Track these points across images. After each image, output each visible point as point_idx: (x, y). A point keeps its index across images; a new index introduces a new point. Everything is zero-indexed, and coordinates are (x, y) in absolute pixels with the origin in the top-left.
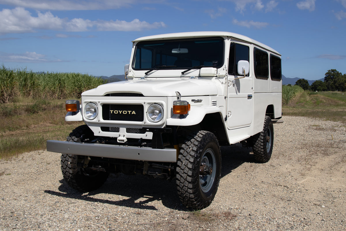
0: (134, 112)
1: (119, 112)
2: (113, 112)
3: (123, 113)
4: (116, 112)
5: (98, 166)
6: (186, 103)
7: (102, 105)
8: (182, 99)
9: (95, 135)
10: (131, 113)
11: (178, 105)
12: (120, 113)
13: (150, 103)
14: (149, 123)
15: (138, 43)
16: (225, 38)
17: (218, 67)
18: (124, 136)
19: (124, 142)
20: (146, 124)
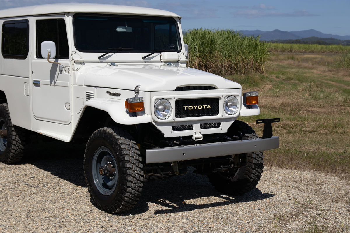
0: (209, 107)
1: (193, 107)
2: (187, 108)
3: (199, 108)
4: (191, 108)
5: (168, 173)
9: (165, 136)
10: (206, 107)
12: (195, 109)
13: (228, 96)
14: (227, 116)
15: (74, 15)
16: (177, 20)
17: (179, 52)
18: (200, 133)
19: (201, 139)
20: (224, 117)
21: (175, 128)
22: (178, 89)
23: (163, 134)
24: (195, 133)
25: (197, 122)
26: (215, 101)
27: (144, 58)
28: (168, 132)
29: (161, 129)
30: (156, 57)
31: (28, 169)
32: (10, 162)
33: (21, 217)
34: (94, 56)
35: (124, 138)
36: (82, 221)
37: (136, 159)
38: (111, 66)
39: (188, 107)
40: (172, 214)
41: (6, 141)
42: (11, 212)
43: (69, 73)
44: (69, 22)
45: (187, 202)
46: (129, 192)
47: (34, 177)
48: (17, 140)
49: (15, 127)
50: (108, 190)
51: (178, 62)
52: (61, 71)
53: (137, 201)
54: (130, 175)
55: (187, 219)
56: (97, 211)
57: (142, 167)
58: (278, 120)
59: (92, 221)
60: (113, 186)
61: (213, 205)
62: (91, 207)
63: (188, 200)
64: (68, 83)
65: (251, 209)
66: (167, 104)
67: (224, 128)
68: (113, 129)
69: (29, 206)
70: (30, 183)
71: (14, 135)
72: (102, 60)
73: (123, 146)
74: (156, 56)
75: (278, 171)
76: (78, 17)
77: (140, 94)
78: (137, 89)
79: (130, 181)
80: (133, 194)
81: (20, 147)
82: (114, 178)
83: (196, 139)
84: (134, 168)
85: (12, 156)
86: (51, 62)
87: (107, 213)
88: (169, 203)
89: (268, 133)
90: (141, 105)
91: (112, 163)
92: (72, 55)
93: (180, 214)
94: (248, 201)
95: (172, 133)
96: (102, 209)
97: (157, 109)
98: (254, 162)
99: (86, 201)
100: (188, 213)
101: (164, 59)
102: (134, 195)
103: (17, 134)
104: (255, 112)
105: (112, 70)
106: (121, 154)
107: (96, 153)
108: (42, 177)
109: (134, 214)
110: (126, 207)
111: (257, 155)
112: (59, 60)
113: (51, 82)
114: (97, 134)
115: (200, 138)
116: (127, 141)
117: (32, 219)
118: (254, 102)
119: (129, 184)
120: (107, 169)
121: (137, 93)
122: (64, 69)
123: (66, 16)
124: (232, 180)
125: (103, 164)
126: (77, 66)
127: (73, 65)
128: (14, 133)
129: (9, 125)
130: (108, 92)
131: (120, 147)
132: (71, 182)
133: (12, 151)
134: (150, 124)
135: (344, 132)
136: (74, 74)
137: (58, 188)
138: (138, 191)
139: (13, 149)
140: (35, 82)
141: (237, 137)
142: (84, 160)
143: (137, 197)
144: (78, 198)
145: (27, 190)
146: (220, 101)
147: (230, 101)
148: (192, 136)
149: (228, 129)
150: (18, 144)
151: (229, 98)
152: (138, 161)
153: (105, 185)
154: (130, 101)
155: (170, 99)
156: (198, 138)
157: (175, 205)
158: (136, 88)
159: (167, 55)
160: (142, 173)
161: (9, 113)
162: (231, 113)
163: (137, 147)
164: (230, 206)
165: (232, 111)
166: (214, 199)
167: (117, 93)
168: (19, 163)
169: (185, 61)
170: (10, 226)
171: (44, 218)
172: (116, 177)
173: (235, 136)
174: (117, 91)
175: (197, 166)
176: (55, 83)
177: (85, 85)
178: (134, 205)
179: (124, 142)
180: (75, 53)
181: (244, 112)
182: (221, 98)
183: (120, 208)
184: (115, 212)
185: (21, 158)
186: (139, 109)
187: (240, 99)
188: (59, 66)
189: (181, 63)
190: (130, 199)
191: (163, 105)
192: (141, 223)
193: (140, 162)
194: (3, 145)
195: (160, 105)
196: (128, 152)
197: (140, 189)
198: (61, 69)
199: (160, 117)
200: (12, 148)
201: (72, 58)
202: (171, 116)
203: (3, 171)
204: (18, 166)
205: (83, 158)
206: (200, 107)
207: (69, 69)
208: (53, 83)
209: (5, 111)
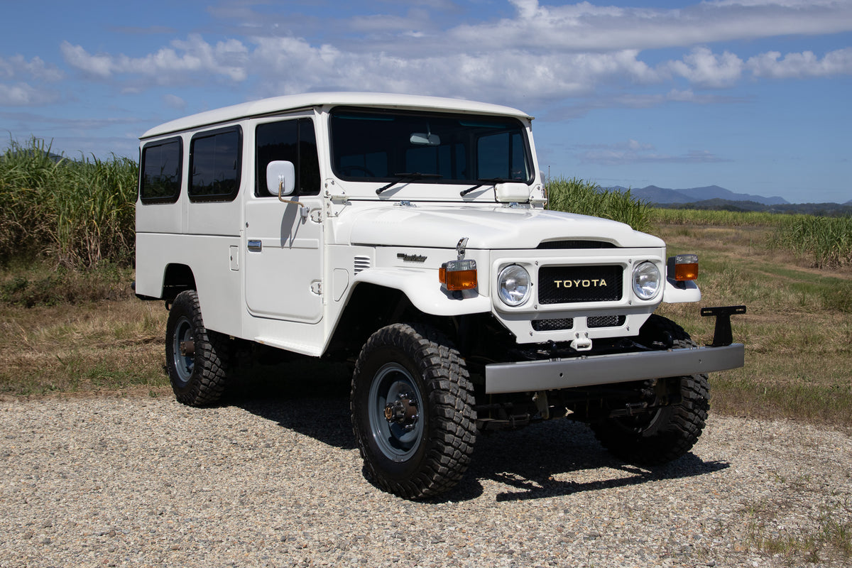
1: (573, 283)
2: (561, 284)
3: (584, 285)
4: (568, 284)
5: (524, 416)
9: (519, 341)
10: (598, 283)
12: (577, 286)
13: (639, 261)
14: (638, 302)
15: (333, 109)
16: (525, 123)
17: (529, 183)
18: (587, 335)
19: (590, 348)
20: (632, 304)
21: (537, 325)
22: (543, 246)
23: (514, 337)
24: (577, 336)
25: (580, 312)
26: (613, 273)
27: (463, 194)
28: (523, 333)
29: (511, 325)
30: (487, 192)
31: (233, 416)
32: (199, 403)
33: (229, 504)
34: (369, 188)
35: (436, 344)
36: (352, 514)
37: (461, 387)
38: (403, 206)
39: (563, 283)
40: (532, 501)
41: (193, 362)
42: (209, 494)
43: (320, 221)
44: (321, 123)
45: (558, 477)
46: (447, 455)
47: (246, 431)
48: (213, 360)
49: (210, 333)
50: (400, 452)
51: (528, 202)
52: (304, 219)
53: (461, 473)
54: (450, 419)
55: (566, 512)
56: (378, 494)
57: (474, 403)
58: (743, 310)
59: (372, 513)
60: (412, 443)
61: (610, 484)
62: (365, 486)
63: (559, 475)
64: (316, 242)
65: (690, 491)
66: (522, 275)
67: (633, 326)
68: (413, 327)
69: (243, 484)
70: (239, 439)
71: (207, 350)
72: (383, 197)
73: (434, 360)
74: (486, 190)
75: (720, 421)
76: (339, 115)
77: (469, 255)
78: (462, 245)
79: (450, 432)
80: (455, 459)
81: (218, 373)
82: (414, 427)
83: (579, 347)
84: (459, 406)
85: (202, 391)
86: (285, 201)
87: (399, 498)
88: (522, 481)
89: (723, 336)
90: (472, 275)
91: (412, 396)
92: (326, 185)
93: (548, 501)
94: (681, 477)
95: (531, 335)
96: (390, 490)
97: (502, 285)
98: (691, 397)
99: (355, 475)
100: (566, 499)
101: (502, 197)
102: (457, 460)
103: (213, 347)
104: (691, 295)
105: (406, 212)
106: (431, 376)
107: (378, 374)
108: (262, 431)
109: (456, 500)
110: (441, 485)
111: (696, 382)
112: (300, 197)
113: (283, 242)
114: (380, 337)
115: (586, 346)
116: (443, 351)
117: (253, 509)
118: (689, 276)
119: (448, 437)
120: (400, 409)
121: (462, 252)
122: (309, 215)
123: (315, 111)
124: (645, 435)
125: (391, 398)
126: (335, 208)
127: (328, 205)
128: (208, 346)
129: (199, 331)
130: (400, 255)
131: (429, 362)
132: (319, 440)
133: (204, 381)
134: (488, 314)
135: (825, 352)
136: (331, 223)
137: (295, 450)
138: (464, 453)
139: (205, 377)
140: (252, 244)
141: (661, 344)
142: (352, 392)
143: (464, 465)
144: (338, 469)
145: (237, 454)
146: (624, 271)
147: (644, 272)
148: (571, 342)
149: (641, 330)
150: (214, 368)
151: (643, 267)
152: (465, 392)
153: (395, 442)
154: (449, 266)
155: (528, 264)
156: (582, 347)
157: (535, 484)
158: (459, 244)
159: (507, 190)
160: (474, 415)
161: (199, 307)
162: (647, 297)
163: (462, 362)
164: (646, 486)
165: (648, 293)
166: (610, 473)
167: (418, 255)
168: (214, 405)
169: (542, 201)
170: (210, 520)
171: (274, 506)
172: (420, 425)
173: (655, 343)
174: (418, 252)
175: (575, 405)
176: (291, 243)
177: (352, 244)
178: (456, 481)
179: (437, 352)
180: (333, 183)
181: (670, 295)
182: (626, 265)
183: (428, 488)
184: (417, 496)
185: (219, 395)
186: (467, 284)
187: (662, 269)
188: (301, 209)
189: (535, 206)
190: (450, 469)
191: (515, 278)
192: (473, 519)
193: (469, 391)
194: (186, 370)
195: (509, 276)
196: (445, 372)
197: (470, 449)
198: (303, 215)
199: (509, 301)
200: (204, 374)
201: (327, 192)
202: (530, 299)
203: (187, 419)
204: (213, 410)
205: (350, 388)
206: (586, 283)
207: (319, 214)
208: (287, 244)
209: (190, 304)
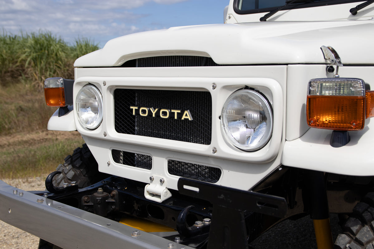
0: (186, 115)
1: (150, 111)
2: (137, 111)
3: (161, 116)
4: (144, 112)
6: (360, 89)
7: (113, 91)
8: (344, 72)
9: (101, 169)
10: (180, 115)
11: (327, 93)
12: (154, 116)
14: (227, 152)
18: (162, 182)
19: (160, 200)
20: (219, 154)
24: (151, 180)
95: (109, 165)
115: (159, 196)
148: (146, 185)
156: (152, 194)
206: (165, 114)
